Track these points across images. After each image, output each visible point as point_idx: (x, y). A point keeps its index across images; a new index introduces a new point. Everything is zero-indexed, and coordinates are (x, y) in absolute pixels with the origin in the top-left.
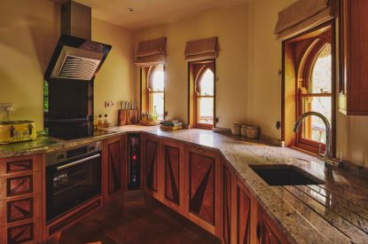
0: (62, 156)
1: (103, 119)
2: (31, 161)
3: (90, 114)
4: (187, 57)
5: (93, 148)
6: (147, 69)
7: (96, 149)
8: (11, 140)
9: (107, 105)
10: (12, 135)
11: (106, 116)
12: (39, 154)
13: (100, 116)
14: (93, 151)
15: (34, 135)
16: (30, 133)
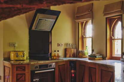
0: (37, 67)
1: (56, 53)
2: (25, 67)
3: (50, 52)
4: (105, 15)
5: (51, 66)
6: (82, 23)
7: (53, 67)
8: (16, 59)
9: (59, 45)
10: (17, 56)
11: (58, 51)
12: (28, 64)
13: (55, 51)
14: (51, 67)
15: (25, 58)
16: (24, 56)
